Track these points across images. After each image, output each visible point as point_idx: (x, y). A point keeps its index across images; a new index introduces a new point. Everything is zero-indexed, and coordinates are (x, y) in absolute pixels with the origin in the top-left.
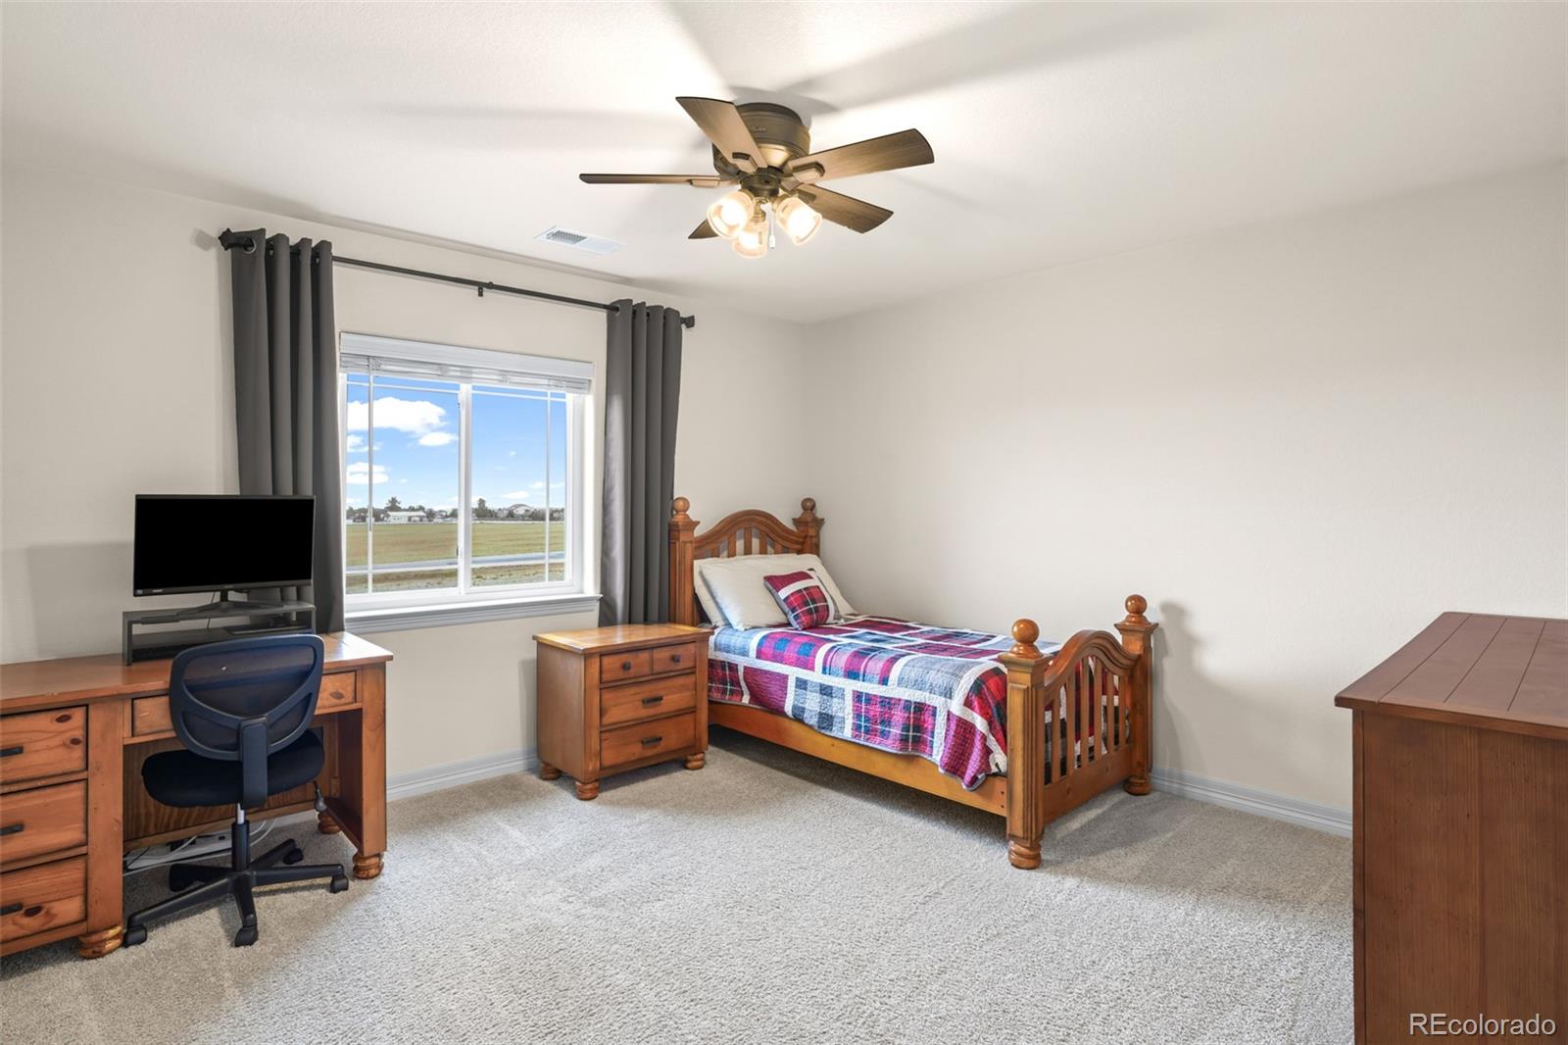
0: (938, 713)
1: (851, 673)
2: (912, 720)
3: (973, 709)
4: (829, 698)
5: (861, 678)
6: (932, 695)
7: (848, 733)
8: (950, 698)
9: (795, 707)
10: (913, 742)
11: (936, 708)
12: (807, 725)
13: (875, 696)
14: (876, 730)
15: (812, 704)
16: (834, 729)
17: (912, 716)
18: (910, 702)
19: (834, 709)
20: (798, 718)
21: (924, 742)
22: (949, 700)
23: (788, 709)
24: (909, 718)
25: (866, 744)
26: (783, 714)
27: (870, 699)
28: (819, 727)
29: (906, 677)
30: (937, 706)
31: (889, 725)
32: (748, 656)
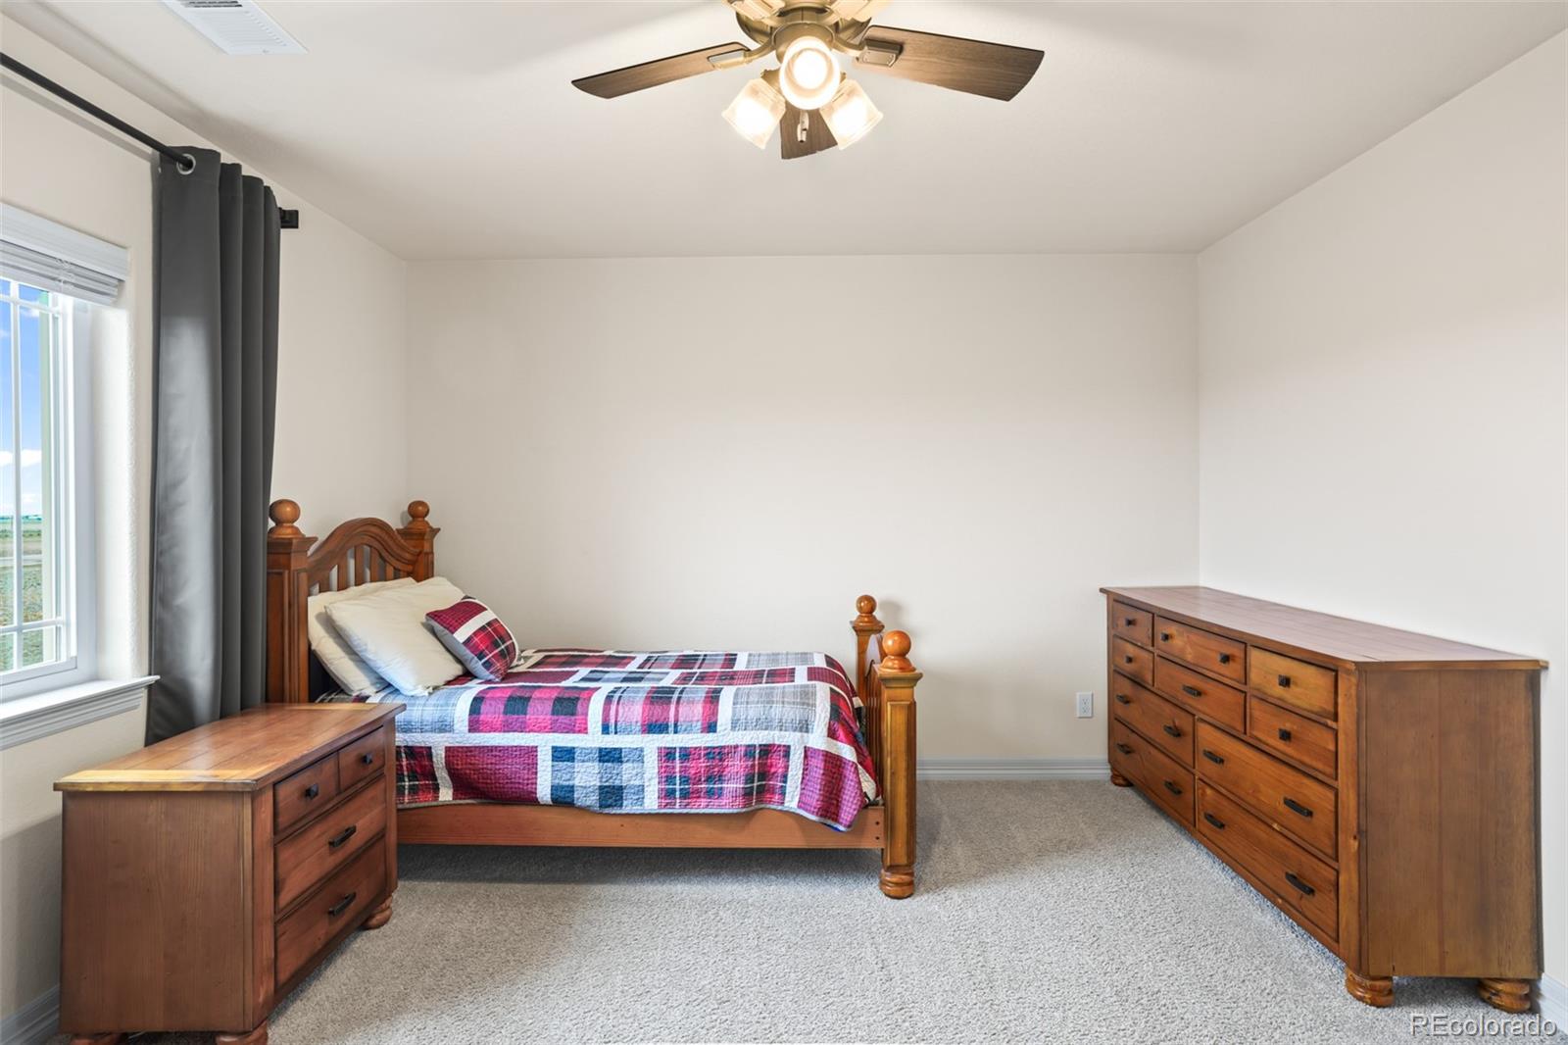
0: (792, 753)
1: (653, 727)
2: (757, 768)
3: (836, 739)
4: (616, 765)
5: (671, 729)
6: (783, 733)
7: (651, 803)
8: (807, 732)
9: (554, 788)
10: (757, 793)
11: (789, 747)
12: (581, 808)
13: (696, 748)
14: (698, 791)
15: (586, 778)
16: (625, 803)
17: (756, 762)
18: (755, 746)
19: (625, 777)
20: (563, 799)
21: (772, 790)
22: (805, 734)
23: (544, 792)
24: (753, 766)
25: (685, 811)
26: (531, 800)
27: (687, 754)
28: (600, 807)
29: (743, 717)
30: (791, 744)
31: (721, 780)
32: (451, 730)
